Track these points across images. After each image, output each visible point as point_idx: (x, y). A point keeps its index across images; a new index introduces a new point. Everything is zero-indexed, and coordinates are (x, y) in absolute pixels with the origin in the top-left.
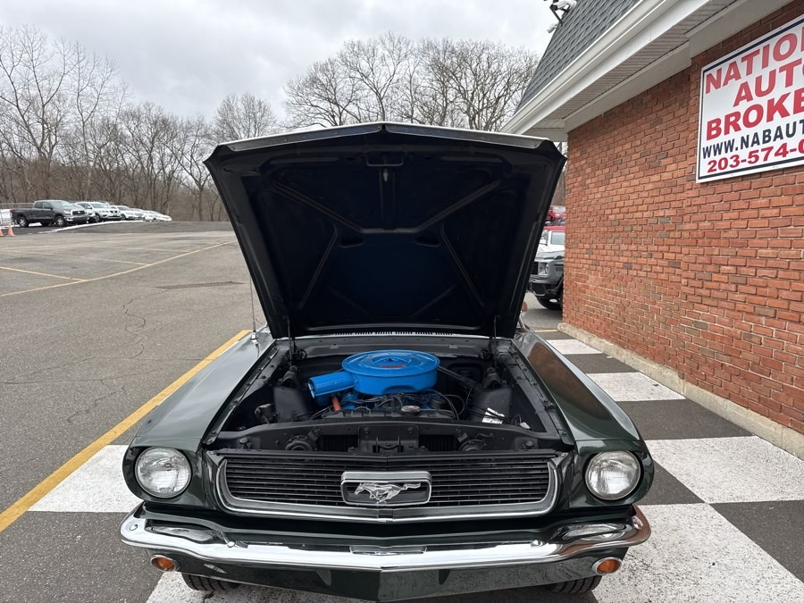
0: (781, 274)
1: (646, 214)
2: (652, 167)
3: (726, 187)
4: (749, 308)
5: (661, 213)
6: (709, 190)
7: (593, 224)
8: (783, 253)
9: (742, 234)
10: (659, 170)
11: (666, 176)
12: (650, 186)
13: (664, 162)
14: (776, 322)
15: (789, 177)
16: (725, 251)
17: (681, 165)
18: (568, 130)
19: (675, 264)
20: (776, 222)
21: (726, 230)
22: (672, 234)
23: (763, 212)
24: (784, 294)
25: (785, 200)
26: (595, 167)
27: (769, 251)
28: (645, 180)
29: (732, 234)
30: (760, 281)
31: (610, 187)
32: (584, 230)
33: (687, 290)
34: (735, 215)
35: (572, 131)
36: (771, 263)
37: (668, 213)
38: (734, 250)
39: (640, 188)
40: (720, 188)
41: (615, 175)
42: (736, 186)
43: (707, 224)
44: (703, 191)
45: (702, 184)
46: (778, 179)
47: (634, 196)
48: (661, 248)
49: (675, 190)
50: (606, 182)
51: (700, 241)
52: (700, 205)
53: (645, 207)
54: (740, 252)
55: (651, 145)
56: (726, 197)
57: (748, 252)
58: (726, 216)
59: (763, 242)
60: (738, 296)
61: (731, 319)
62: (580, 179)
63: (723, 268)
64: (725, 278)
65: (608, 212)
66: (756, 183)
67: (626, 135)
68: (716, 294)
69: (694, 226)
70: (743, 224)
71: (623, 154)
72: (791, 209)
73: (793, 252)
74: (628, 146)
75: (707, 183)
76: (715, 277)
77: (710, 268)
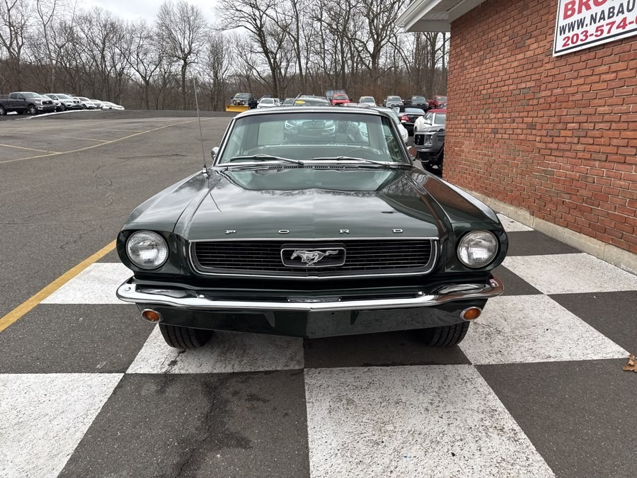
0: (614, 126)
1: (511, 87)
2: (519, 47)
3: (576, 59)
4: (587, 155)
5: (523, 85)
6: (563, 62)
7: (469, 99)
8: (616, 109)
9: (587, 96)
10: (524, 49)
11: (529, 54)
12: (516, 64)
13: (528, 42)
14: (607, 164)
15: (626, 46)
16: (572, 111)
17: (542, 44)
18: (451, 21)
19: (532, 126)
20: (613, 84)
21: (573, 94)
22: (531, 102)
23: (604, 77)
24: (615, 142)
25: (622, 65)
26: (472, 51)
27: (606, 108)
28: (513, 58)
29: (578, 97)
30: (596, 133)
31: (483, 67)
32: (462, 104)
33: (540, 145)
34: (581, 81)
35: (454, 22)
36: (607, 118)
37: (529, 84)
38: (579, 110)
39: (508, 66)
40: (571, 60)
41: (488, 56)
42: (584, 57)
43: (559, 90)
44: (558, 64)
45: (557, 57)
46: (617, 49)
47: (502, 73)
48: (521, 114)
49: (535, 65)
50: (480, 63)
51: (553, 105)
52: (554, 76)
53: (510, 81)
54: (584, 111)
55: (518, 28)
56: (576, 67)
57: (590, 110)
58: (575, 82)
59: (602, 102)
60: (580, 147)
61: (573, 165)
62: (459, 62)
63: (569, 125)
64: (569, 133)
65: (481, 88)
66: (600, 53)
67: (498, 21)
68: (562, 146)
69: (548, 93)
70: (587, 88)
71: (495, 38)
72: (626, 72)
73: (624, 107)
74: (499, 31)
75: (561, 56)
76: (563, 133)
77: (560, 126)
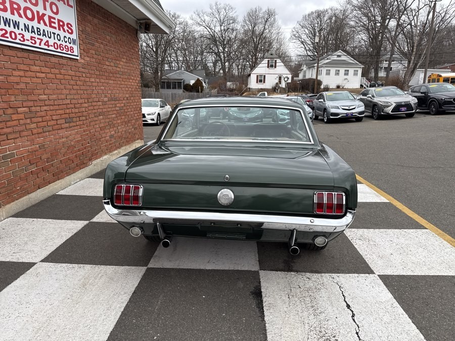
9: (29, 87)
15: (47, 58)
16: (20, 98)
21: (18, 83)
25: (47, 70)
29: (22, 86)
34: (22, 73)
38: (25, 97)
54: (30, 98)
56: (13, 60)
59: (41, 92)
63: (19, 109)
72: (50, 75)
76: (15, 117)
